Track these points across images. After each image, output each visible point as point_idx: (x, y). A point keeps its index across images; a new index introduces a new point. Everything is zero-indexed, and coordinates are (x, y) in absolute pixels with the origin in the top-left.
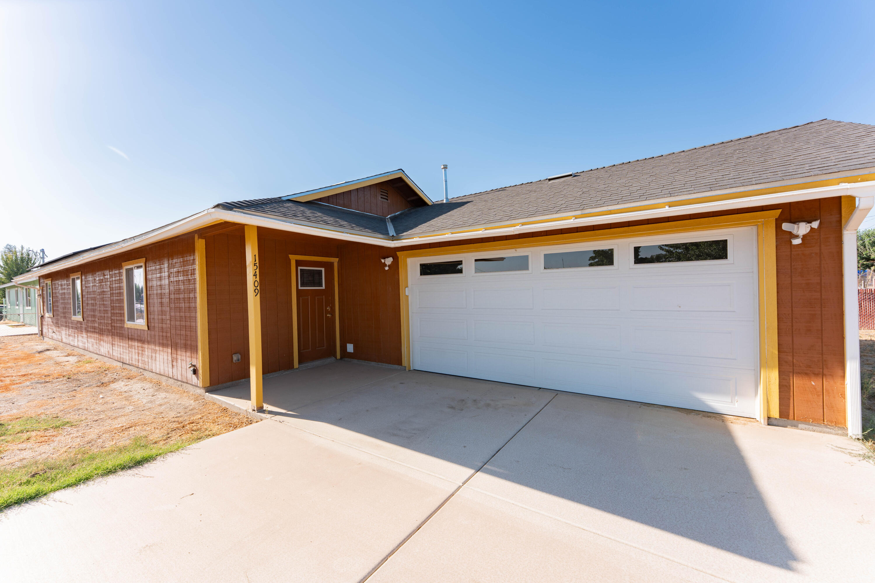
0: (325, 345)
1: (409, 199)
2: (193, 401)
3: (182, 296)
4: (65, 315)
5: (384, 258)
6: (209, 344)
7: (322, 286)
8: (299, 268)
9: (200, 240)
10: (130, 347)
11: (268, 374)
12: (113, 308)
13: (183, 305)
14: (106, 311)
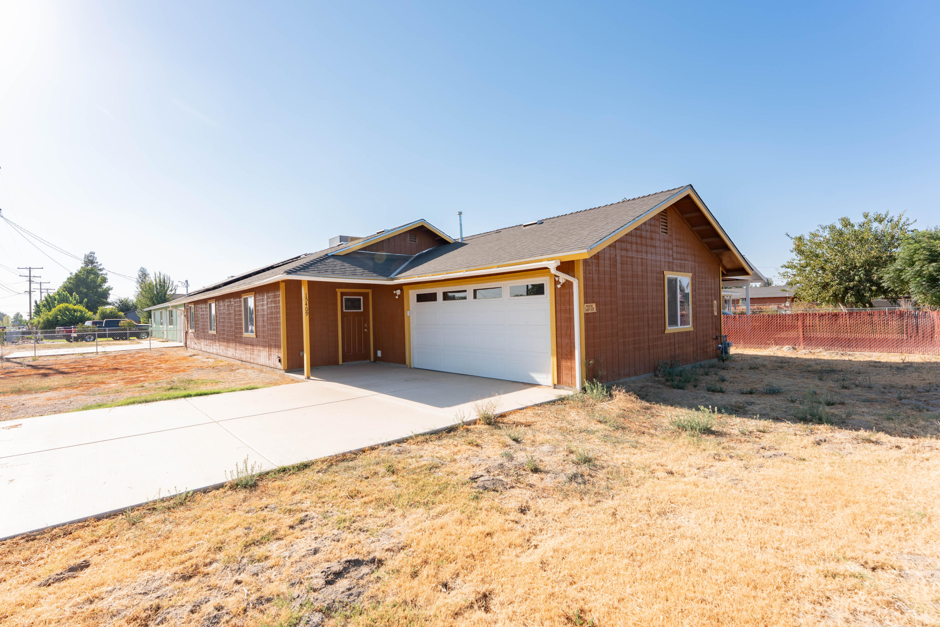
0: (363, 351)
3: (273, 316)
4: (204, 330)
5: (395, 290)
6: (287, 344)
7: (361, 310)
8: (344, 297)
10: (246, 349)
12: (236, 324)
13: (274, 321)
14: (231, 327)
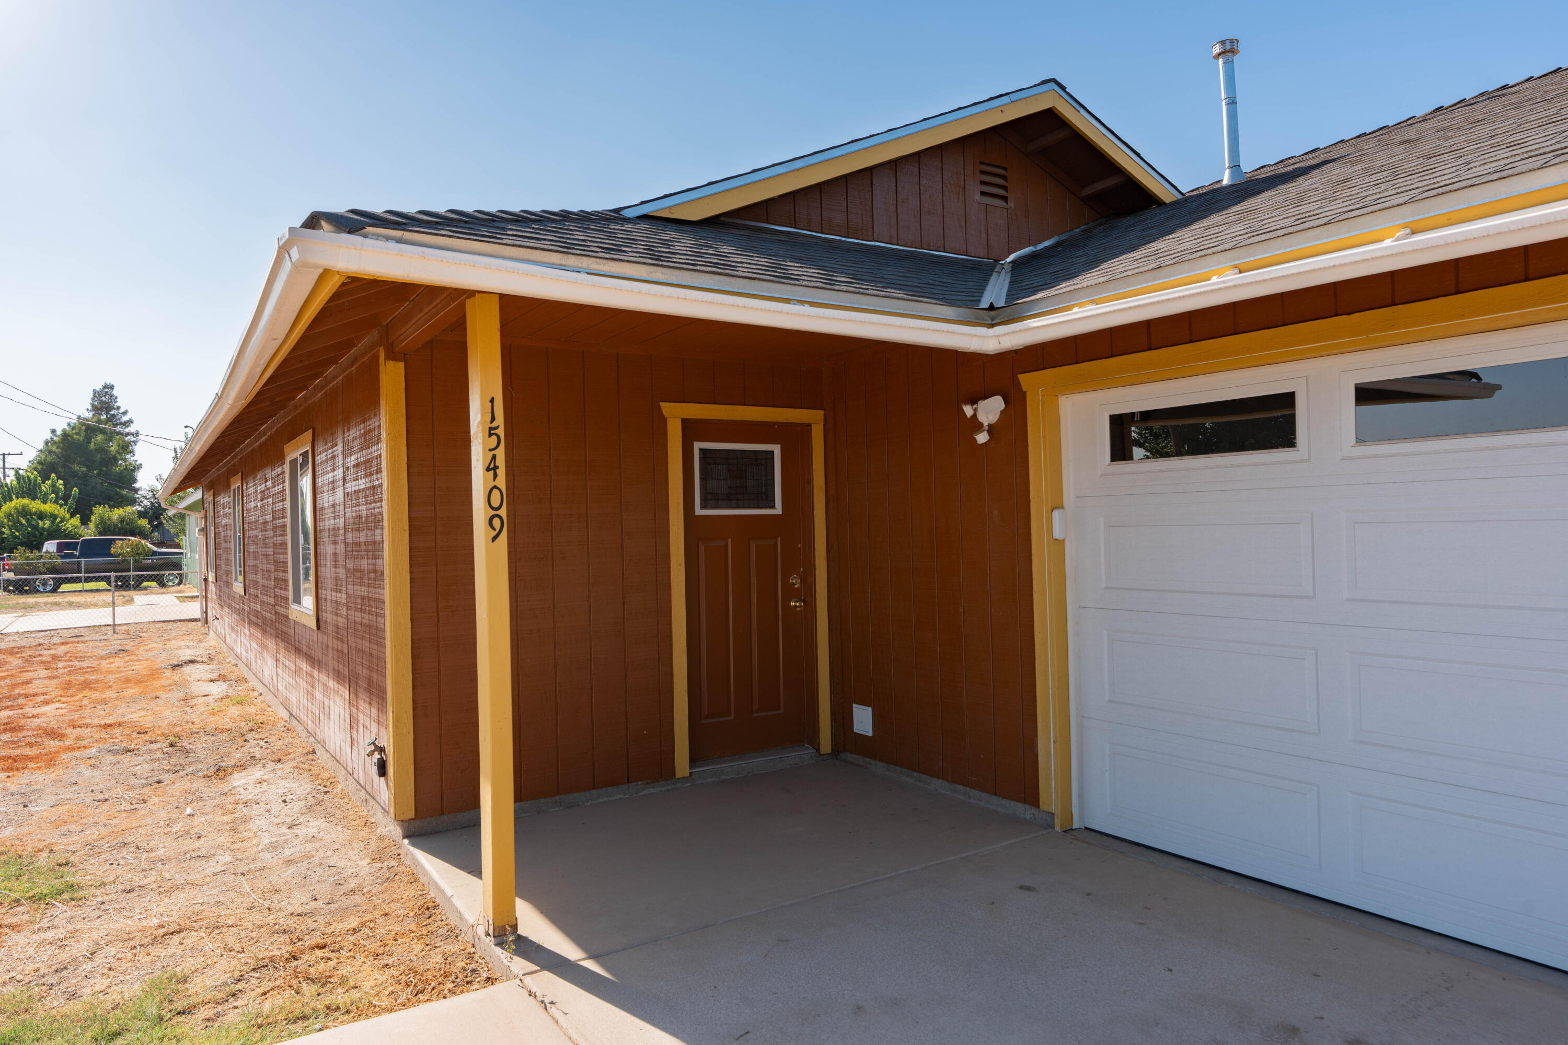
0: (782, 705)
1: (1087, 191)
2: (368, 860)
3: (363, 537)
4: (227, 579)
5: (973, 402)
6: (414, 687)
7: (773, 507)
8: (698, 446)
9: (391, 364)
11: (594, 792)
12: (276, 565)
13: (365, 563)
14: (269, 573)
